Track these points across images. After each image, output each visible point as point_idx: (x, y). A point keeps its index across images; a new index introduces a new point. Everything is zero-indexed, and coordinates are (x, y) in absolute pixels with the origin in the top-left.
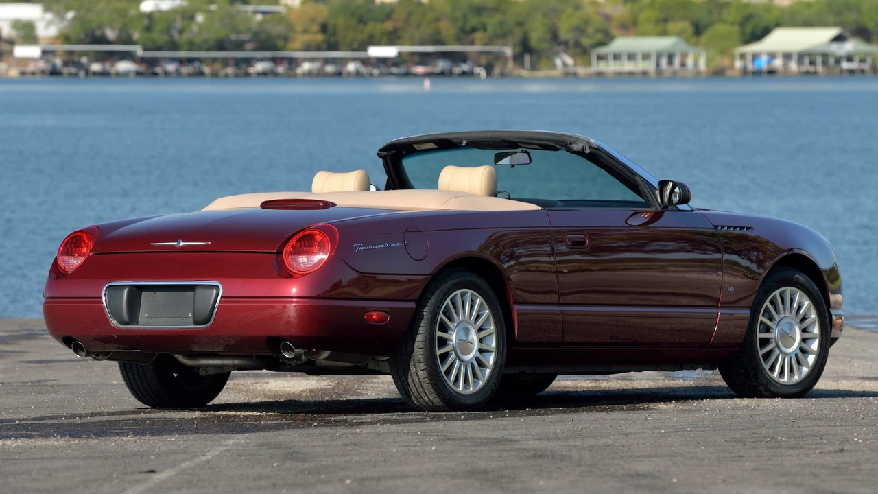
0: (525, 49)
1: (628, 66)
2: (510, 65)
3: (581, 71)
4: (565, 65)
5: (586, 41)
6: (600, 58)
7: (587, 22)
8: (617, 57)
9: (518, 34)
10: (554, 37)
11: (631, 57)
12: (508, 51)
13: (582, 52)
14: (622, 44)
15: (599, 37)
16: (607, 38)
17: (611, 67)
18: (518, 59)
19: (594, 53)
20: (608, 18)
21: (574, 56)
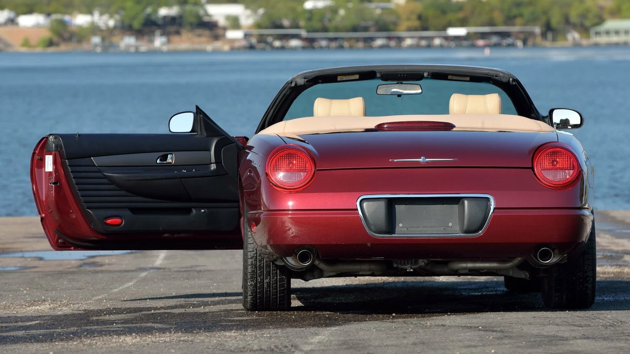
0: (548, 28)
1: (614, 39)
2: (539, 40)
3: (585, 42)
4: (574, 39)
5: (587, 23)
6: (598, 34)
7: (588, 11)
8: (608, 33)
9: (543, 19)
10: (567, 21)
11: (617, 32)
12: (537, 30)
13: (585, 30)
14: (611, 24)
15: (596, 20)
16: (601, 21)
17: (603, 39)
18: (544, 35)
19: (593, 31)
20: (602, 8)
21: (580, 32)
